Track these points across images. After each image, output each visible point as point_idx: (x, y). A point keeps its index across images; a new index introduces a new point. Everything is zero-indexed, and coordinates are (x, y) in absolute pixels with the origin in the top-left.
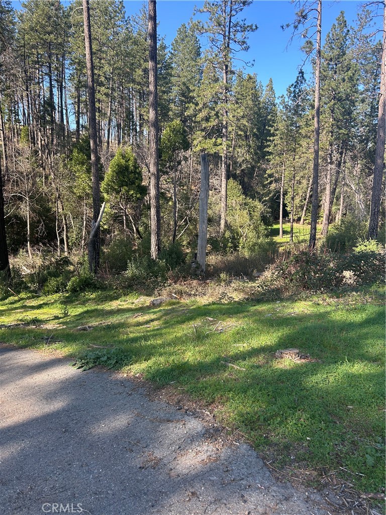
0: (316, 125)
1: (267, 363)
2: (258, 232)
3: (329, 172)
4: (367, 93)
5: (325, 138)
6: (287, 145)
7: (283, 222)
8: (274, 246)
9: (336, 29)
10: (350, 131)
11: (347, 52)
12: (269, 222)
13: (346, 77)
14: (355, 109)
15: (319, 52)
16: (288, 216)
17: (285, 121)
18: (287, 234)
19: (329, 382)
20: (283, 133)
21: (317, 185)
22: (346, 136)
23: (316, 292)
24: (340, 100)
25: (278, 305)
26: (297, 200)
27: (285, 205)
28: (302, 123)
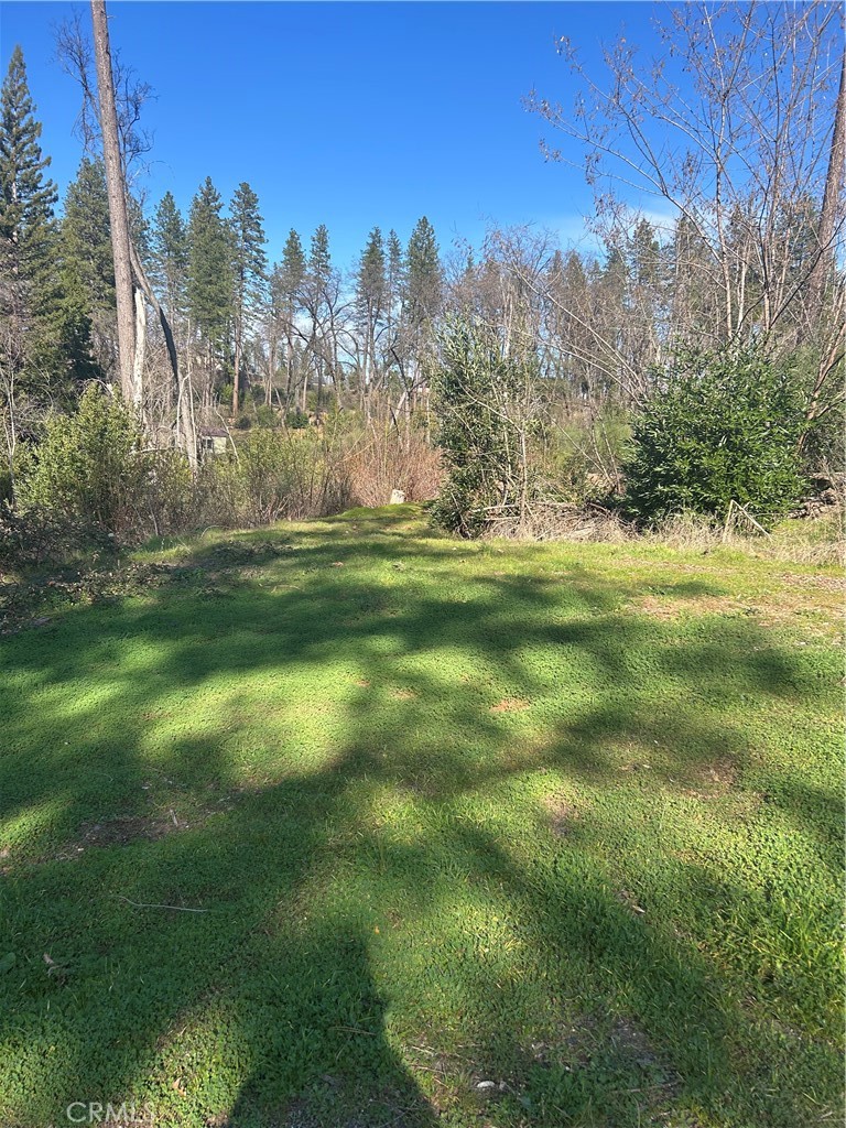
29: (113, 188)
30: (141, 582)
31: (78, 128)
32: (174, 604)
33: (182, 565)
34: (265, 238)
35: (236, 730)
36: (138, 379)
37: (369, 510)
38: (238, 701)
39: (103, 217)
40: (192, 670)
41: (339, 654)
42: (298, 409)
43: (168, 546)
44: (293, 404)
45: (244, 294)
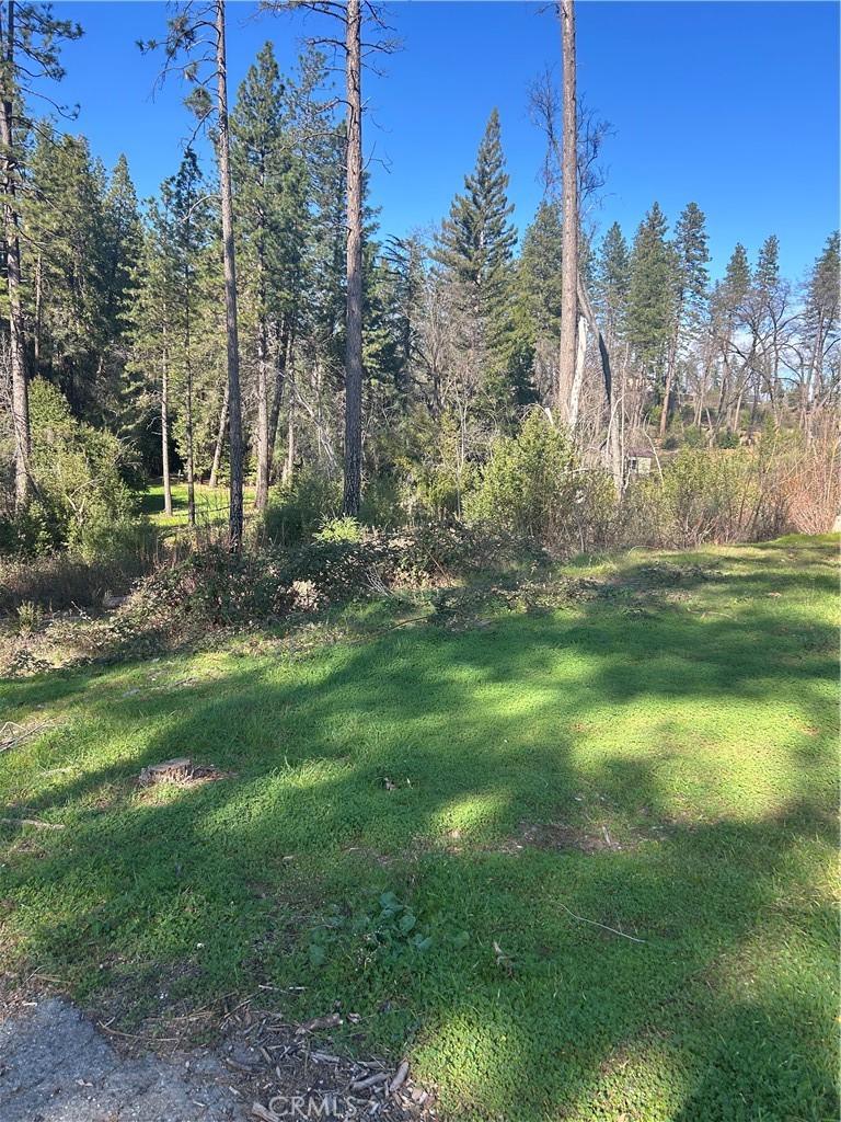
0: (228, 275)
1: (118, 800)
2: (112, 504)
3: (261, 377)
4: (325, 223)
5: (249, 305)
6: (169, 310)
7: (170, 480)
8: (150, 535)
9: (258, 78)
10: (297, 295)
11: (282, 131)
12: (139, 480)
13: (284, 184)
14: (304, 253)
15: (225, 119)
16: (182, 468)
17: (161, 256)
18: (181, 508)
19: (250, 816)
20: (157, 284)
21: (239, 403)
22: (292, 306)
23: (237, 630)
24: (274, 228)
25: (154, 667)
26: (200, 434)
27: (173, 444)
28: (197, 266)
29: (568, 225)
30: (571, 595)
31: (541, 174)
32: (602, 620)
33: (609, 583)
34: (709, 256)
35: (667, 758)
36: (574, 403)
37: (806, 538)
38: (668, 728)
39: (554, 253)
40: (621, 687)
41: (782, 696)
42: (729, 428)
43: (595, 562)
44: (723, 424)
45: (682, 315)
